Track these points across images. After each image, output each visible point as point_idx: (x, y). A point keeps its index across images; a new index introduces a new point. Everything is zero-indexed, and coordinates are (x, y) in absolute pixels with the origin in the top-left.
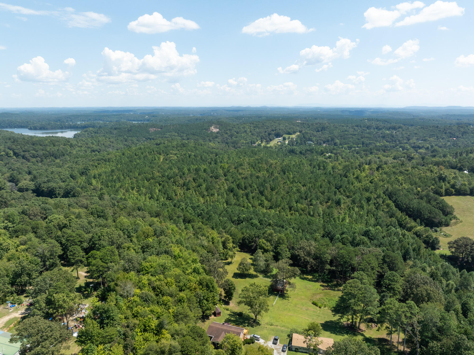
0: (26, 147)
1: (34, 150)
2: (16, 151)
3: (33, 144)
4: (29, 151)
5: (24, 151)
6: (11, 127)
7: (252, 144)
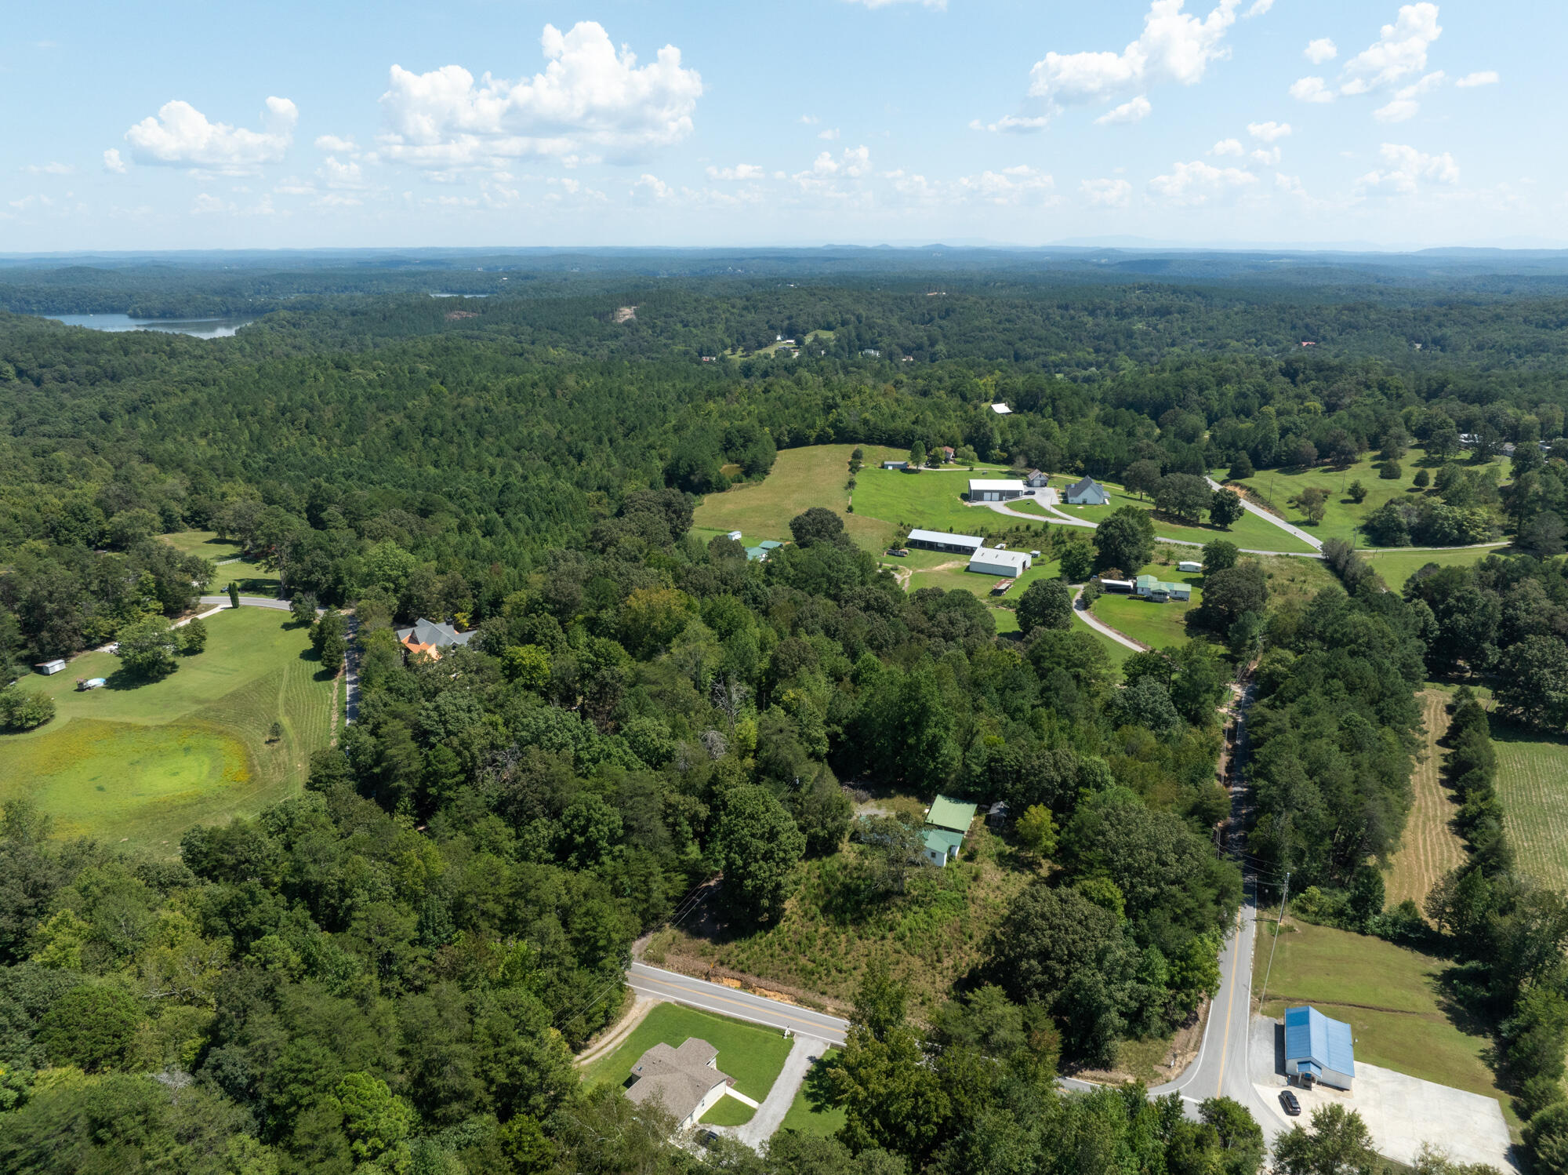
0: (47, 356)
1: (69, 363)
2: (21, 365)
3: (69, 350)
4: (52, 366)
5: (41, 366)
6: (83, 312)
7: (701, 355)
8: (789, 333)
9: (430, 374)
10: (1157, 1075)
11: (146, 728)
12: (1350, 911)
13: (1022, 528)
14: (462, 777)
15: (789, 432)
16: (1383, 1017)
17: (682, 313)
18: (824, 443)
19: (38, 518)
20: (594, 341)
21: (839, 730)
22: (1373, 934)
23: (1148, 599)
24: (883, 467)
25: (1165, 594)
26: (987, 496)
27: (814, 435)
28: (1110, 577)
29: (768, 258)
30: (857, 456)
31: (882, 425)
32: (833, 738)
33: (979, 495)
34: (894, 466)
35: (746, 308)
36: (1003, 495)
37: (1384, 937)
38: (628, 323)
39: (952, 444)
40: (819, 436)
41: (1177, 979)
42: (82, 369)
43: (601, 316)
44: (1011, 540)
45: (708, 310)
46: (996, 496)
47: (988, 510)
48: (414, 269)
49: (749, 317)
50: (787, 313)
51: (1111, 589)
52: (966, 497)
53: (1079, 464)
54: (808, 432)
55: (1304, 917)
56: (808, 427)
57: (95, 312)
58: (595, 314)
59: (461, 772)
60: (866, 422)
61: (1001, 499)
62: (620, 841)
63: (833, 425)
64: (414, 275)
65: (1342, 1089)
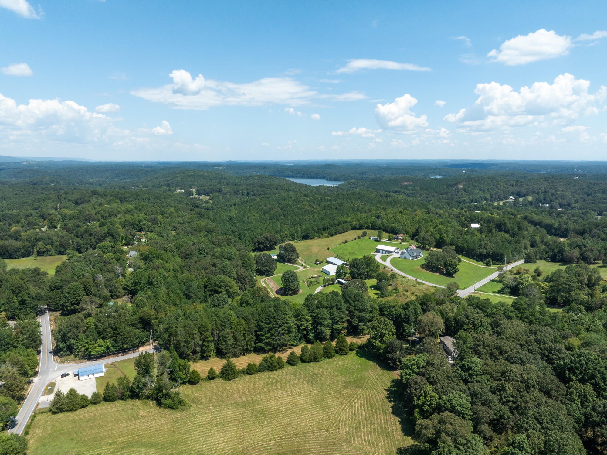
19: (131, 221)
24: (370, 238)
26: (381, 251)
30: (364, 234)
33: (378, 251)
34: (373, 239)
43: (449, 186)
46: (385, 252)
51: (339, 283)
58: (447, 185)
60: (382, 223)
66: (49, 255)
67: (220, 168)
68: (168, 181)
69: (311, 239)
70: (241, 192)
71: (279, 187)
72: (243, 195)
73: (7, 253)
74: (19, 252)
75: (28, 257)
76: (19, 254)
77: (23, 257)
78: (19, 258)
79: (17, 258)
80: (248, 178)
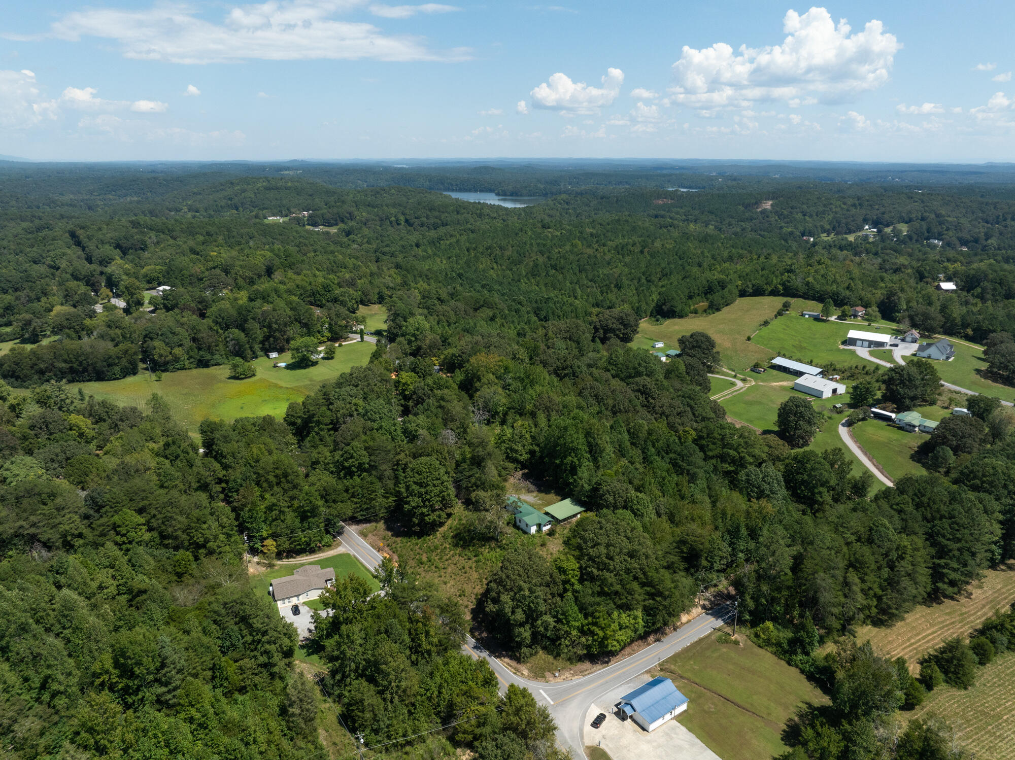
1: (427, 217)
7: (803, 235)
8: (875, 224)
9: (592, 235)
10: (544, 677)
11: (281, 387)
12: (785, 646)
13: (860, 367)
14: (331, 426)
15: (753, 286)
16: (732, 709)
17: (805, 207)
18: (775, 295)
20: (733, 221)
21: (537, 449)
22: (797, 666)
23: (901, 428)
24: (803, 315)
25: (914, 426)
26: (859, 343)
27: (770, 289)
28: (884, 409)
29: (925, 171)
30: (786, 306)
31: (818, 287)
32: (532, 453)
33: (853, 342)
34: (810, 316)
35: (854, 205)
36: (871, 343)
37: (802, 671)
38: (764, 212)
39: (866, 306)
40: (772, 290)
41: (585, 628)
42: (432, 221)
43: (747, 206)
44: (847, 374)
45: (825, 206)
46: (867, 343)
47: (853, 353)
48: (665, 172)
49: (853, 211)
50: (883, 209)
51: (878, 416)
52: (844, 343)
53: (969, 331)
54: (765, 287)
55: (755, 640)
56: (767, 284)
57: (481, 191)
58: (743, 204)
59: (331, 423)
60: (808, 284)
61: (869, 347)
62: (365, 470)
63: (783, 284)
64: (664, 176)
65: (644, 729)
66: (179, 369)
67: (291, 173)
68: (230, 199)
69: (681, 317)
70: (393, 219)
71: (463, 211)
72: (398, 224)
73: (90, 368)
74: (116, 365)
75: (135, 374)
76: (117, 369)
77: (124, 377)
78: (118, 379)
79: (115, 379)
80: (378, 192)
